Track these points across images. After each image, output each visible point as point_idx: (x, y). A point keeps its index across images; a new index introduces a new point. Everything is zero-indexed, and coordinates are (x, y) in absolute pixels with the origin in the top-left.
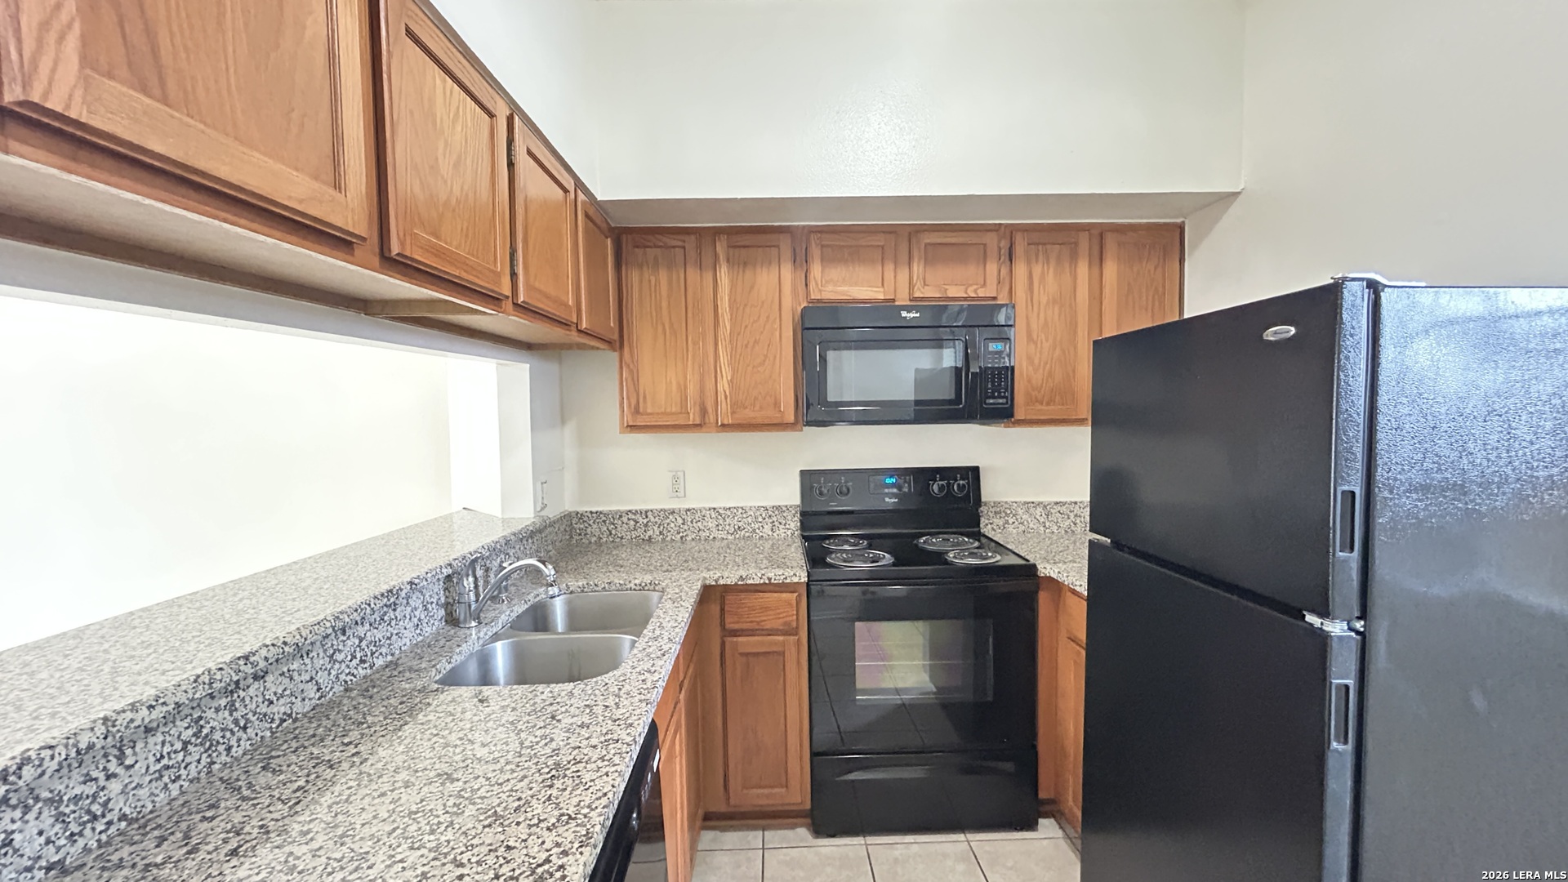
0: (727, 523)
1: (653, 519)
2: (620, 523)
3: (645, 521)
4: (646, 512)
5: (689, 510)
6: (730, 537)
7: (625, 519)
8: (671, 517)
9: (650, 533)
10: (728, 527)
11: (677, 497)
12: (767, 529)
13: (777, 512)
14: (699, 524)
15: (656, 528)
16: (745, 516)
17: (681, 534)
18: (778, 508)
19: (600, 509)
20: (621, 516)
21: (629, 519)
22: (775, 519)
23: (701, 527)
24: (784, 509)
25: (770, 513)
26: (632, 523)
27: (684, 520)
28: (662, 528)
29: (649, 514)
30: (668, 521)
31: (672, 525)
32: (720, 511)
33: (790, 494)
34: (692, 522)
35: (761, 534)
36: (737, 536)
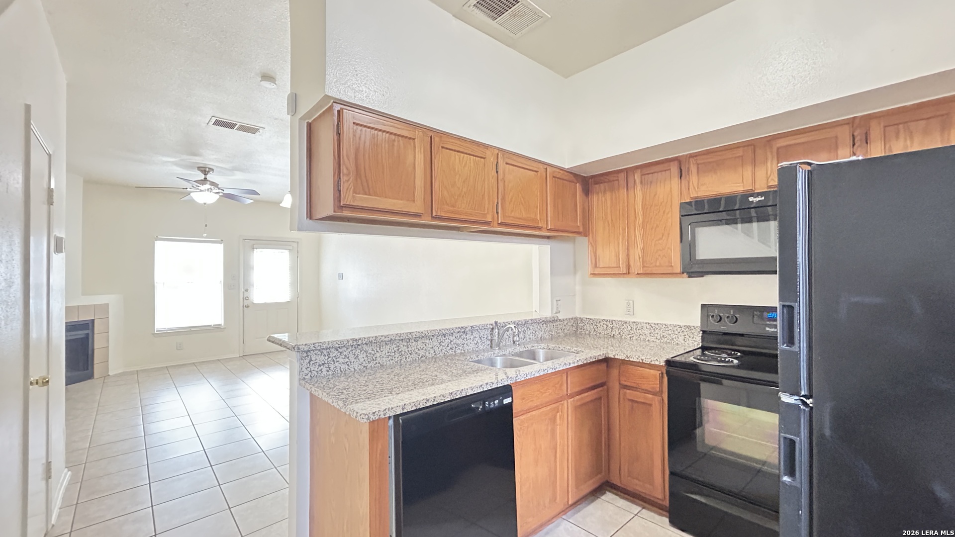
0: (656, 332)
1: (615, 326)
2: (599, 325)
3: (612, 326)
4: (612, 321)
5: (634, 322)
6: (657, 341)
7: (602, 324)
8: (625, 325)
9: (614, 333)
10: (656, 335)
11: (629, 314)
12: (681, 339)
13: (687, 329)
14: (640, 331)
15: (617, 330)
16: (667, 329)
17: (630, 336)
18: (689, 327)
19: (590, 317)
20: (600, 322)
21: (604, 324)
22: (686, 333)
23: (641, 333)
24: (693, 328)
25: (683, 329)
26: (605, 326)
27: (632, 327)
28: (620, 330)
29: (613, 322)
30: (623, 327)
31: (625, 330)
32: (652, 325)
33: (695, 319)
34: (636, 329)
35: (677, 342)
36: (662, 341)
